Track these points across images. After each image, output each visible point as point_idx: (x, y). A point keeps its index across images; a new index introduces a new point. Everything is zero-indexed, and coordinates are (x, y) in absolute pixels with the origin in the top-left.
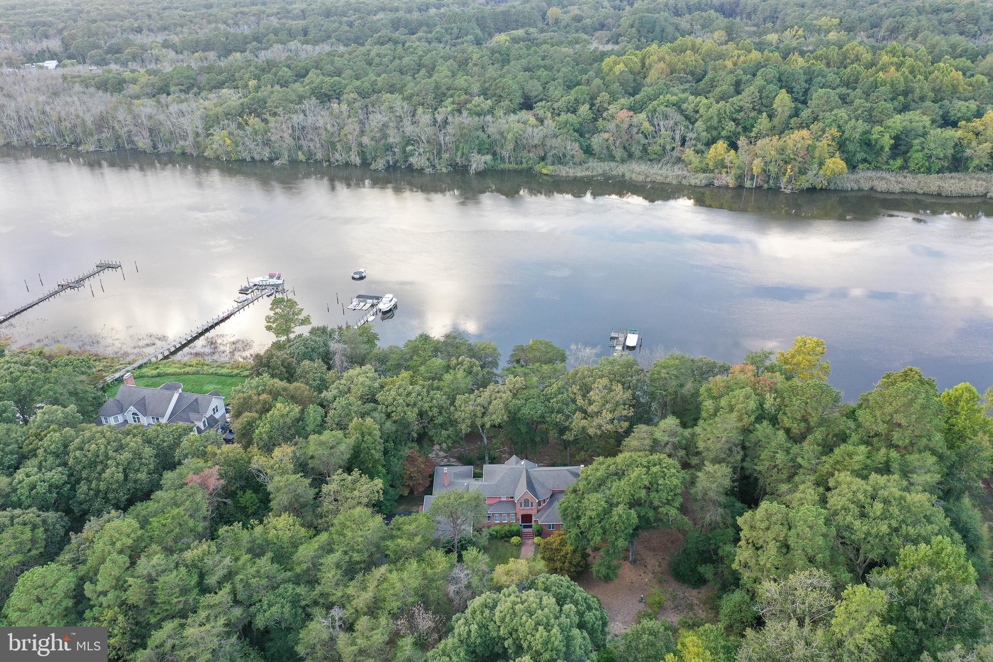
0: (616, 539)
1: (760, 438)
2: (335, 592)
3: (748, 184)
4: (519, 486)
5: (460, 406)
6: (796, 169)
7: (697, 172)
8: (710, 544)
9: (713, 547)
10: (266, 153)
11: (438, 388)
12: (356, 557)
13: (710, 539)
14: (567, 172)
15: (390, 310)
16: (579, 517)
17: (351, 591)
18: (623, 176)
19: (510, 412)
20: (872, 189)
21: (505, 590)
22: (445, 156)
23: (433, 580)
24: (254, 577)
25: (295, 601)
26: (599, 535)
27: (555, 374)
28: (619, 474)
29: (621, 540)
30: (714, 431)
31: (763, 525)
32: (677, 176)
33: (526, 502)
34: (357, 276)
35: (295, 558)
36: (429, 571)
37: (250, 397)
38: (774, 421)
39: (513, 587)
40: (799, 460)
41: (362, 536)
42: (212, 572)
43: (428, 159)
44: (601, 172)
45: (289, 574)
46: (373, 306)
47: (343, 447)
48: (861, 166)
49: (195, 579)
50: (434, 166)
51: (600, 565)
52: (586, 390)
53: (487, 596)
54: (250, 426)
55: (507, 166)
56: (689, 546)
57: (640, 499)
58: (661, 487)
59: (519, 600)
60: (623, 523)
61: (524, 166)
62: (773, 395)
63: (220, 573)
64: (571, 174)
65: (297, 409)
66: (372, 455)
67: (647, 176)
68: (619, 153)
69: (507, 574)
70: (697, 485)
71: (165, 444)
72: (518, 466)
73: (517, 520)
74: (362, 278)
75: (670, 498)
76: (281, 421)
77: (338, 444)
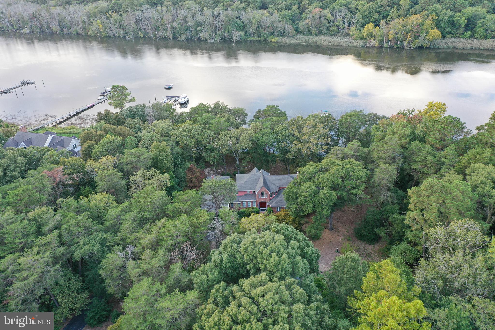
0: (322, 210)
1: (415, 150)
2: (130, 236)
3: (385, 45)
4: (258, 184)
5: (222, 138)
6: (413, 36)
7: (357, 39)
8: (383, 215)
9: (384, 217)
10: (121, 32)
11: (209, 129)
12: (146, 215)
13: (383, 212)
14: (285, 41)
15: (185, 103)
16: (297, 198)
17: (140, 234)
18: (316, 42)
19: (253, 141)
20: (454, 47)
21: (248, 232)
22: (219, 33)
23: (197, 227)
24: (74, 226)
25: (103, 243)
26: (310, 207)
27: (280, 122)
28: (324, 170)
29: (325, 210)
30: (385, 145)
31: (427, 193)
32: (346, 42)
33: (263, 194)
34: (167, 87)
35: (106, 217)
36: (195, 221)
37: (92, 133)
38: (423, 140)
39: (254, 230)
40: (443, 159)
41: (151, 202)
42: (46, 224)
43: (210, 35)
44: (304, 40)
45: (100, 226)
46: (175, 101)
47: (145, 156)
48: (448, 36)
49: (34, 227)
50: (213, 39)
51: (311, 227)
52: (300, 128)
53: (235, 236)
54: (90, 148)
55: (252, 38)
56: (368, 217)
57: (338, 185)
58: (352, 177)
59: (258, 237)
60: (327, 199)
61: (262, 38)
62: (422, 125)
63: (52, 223)
64: (287, 42)
65: (120, 139)
66: (165, 164)
67: (329, 42)
68: (314, 31)
69: (250, 223)
70: (375, 176)
71: (35, 157)
72: (258, 173)
73: (257, 205)
74: (170, 88)
75: (357, 184)
76: (109, 145)
77: (143, 154)
